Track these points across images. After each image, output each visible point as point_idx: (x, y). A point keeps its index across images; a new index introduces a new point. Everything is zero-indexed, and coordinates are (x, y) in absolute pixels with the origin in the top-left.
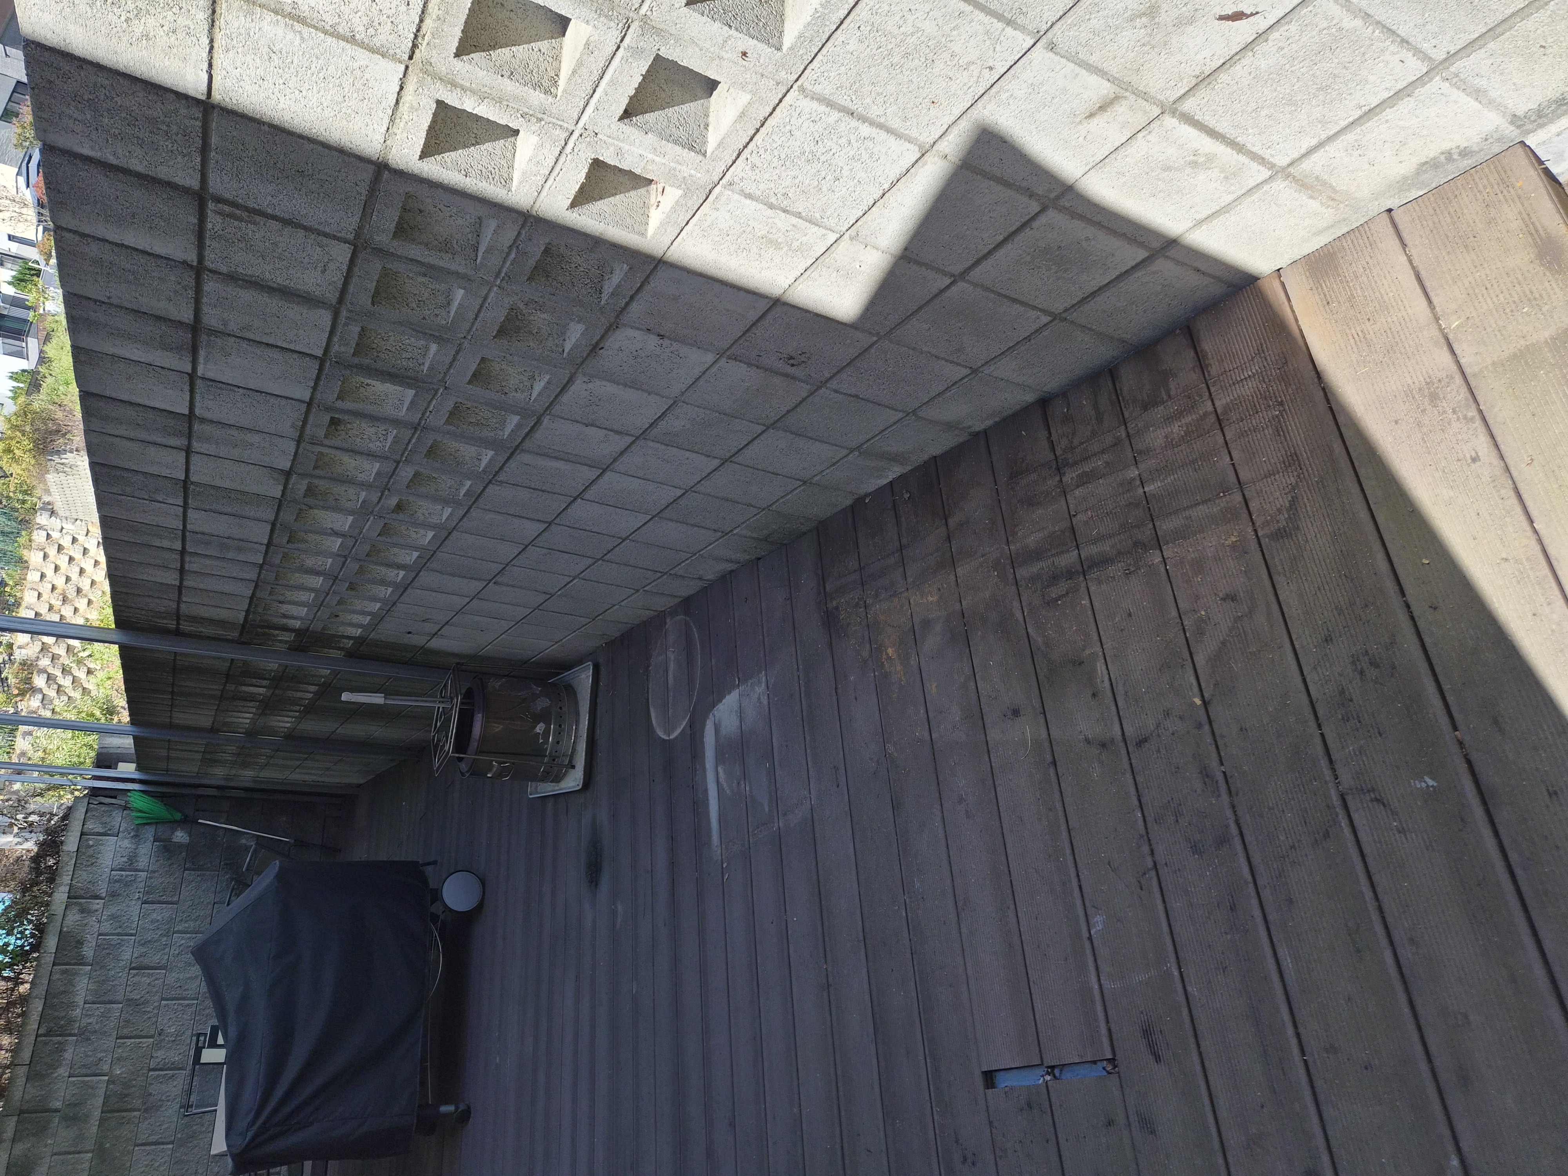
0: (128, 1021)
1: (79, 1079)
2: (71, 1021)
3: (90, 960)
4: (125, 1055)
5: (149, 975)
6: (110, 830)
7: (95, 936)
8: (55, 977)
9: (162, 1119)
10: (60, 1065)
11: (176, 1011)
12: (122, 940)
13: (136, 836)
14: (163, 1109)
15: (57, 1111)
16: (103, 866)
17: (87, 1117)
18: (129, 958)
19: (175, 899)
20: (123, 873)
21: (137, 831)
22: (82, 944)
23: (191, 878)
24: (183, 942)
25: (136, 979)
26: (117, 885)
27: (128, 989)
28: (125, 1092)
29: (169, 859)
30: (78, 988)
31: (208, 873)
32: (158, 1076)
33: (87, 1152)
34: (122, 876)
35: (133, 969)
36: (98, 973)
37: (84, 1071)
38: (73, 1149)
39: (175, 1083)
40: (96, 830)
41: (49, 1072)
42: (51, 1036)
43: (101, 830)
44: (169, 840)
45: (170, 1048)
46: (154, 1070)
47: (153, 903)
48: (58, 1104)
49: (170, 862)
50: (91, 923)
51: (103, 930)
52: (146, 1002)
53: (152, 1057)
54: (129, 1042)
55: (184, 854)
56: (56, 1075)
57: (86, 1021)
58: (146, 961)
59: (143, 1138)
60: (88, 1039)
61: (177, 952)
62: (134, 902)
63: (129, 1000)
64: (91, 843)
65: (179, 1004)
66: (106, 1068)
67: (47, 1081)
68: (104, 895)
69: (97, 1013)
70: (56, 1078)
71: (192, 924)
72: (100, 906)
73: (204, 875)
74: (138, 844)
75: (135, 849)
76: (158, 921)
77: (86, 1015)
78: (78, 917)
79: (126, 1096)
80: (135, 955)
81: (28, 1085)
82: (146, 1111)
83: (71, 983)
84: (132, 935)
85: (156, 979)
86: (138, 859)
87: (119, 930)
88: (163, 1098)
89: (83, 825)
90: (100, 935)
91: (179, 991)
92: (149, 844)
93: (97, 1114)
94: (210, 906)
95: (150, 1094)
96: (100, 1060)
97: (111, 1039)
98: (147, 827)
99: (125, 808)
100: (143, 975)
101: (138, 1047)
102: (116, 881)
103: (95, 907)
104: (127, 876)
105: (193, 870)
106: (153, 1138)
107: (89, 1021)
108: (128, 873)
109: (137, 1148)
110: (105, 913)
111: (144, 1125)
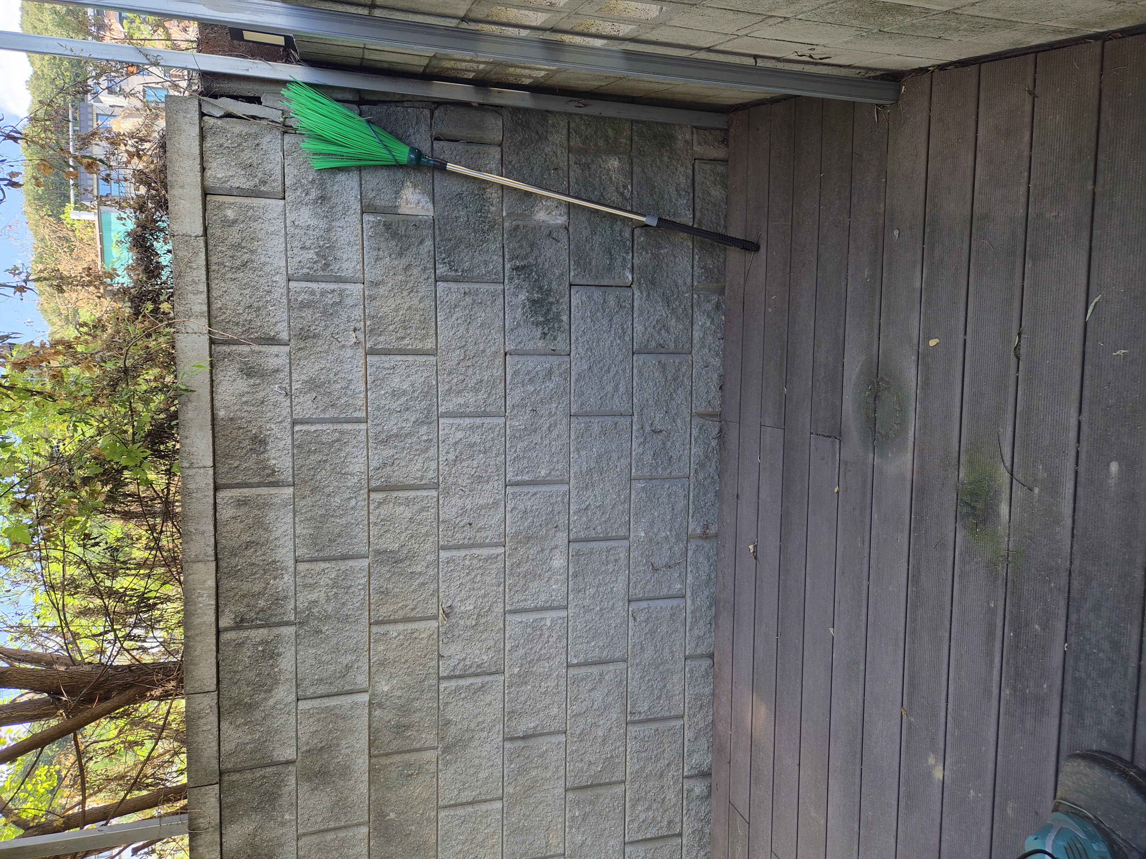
0: (385, 593)
1: (316, 703)
2: (277, 600)
3: (287, 475)
4: (391, 655)
5: (407, 502)
6: (264, 183)
7: (287, 424)
8: (226, 513)
9: (477, 761)
10: (277, 682)
11: (470, 569)
12: (342, 433)
13: (323, 198)
14: (476, 743)
15: (288, 763)
16: (267, 269)
17: (345, 772)
18: (364, 468)
19: (429, 344)
20: (314, 286)
21: (322, 186)
22: (263, 442)
23: (453, 297)
24: (460, 435)
25: (384, 511)
26: (307, 313)
27: (374, 531)
28: (405, 721)
29: (400, 255)
30: (278, 534)
31: (484, 287)
32: (458, 689)
33: (358, 825)
34: (313, 293)
35: (376, 490)
36: (309, 501)
37: (322, 689)
38: (332, 825)
39: (488, 698)
40: (235, 183)
41: (258, 698)
42: (247, 628)
43: (247, 184)
44: (393, 211)
45: (470, 639)
46: (449, 678)
47: (387, 352)
48: (289, 753)
49: (404, 262)
50: (273, 399)
51: (299, 413)
52: (412, 556)
53: (440, 656)
54: (393, 630)
55: (428, 243)
56: (271, 702)
57: (304, 598)
58: (398, 476)
59: (448, 796)
60: (318, 632)
61: (451, 457)
62: (349, 353)
63: (378, 553)
64: (230, 214)
65: (473, 557)
66: (362, 680)
67: (258, 715)
68: (284, 336)
69: (324, 581)
70: (273, 707)
71: (470, 398)
72: (282, 361)
73: (477, 293)
74: (330, 216)
75: (329, 230)
76: (404, 393)
77: (305, 586)
78: (242, 385)
79: (407, 727)
80: (374, 464)
81: (224, 725)
82: (446, 750)
83: (260, 524)
84: (358, 421)
85: (423, 509)
86: (339, 254)
87: (331, 413)
88: (473, 725)
89: (203, 169)
90: (294, 423)
91: (469, 533)
92: (353, 218)
93: (362, 763)
94: (500, 360)
95: (448, 722)
96: (348, 668)
97: (360, 628)
98: (341, 177)
99: (286, 129)
100: (397, 502)
101: (411, 637)
102: (304, 305)
103: (273, 363)
104: (323, 293)
105: (455, 280)
106: (467, 795)
107: (314, 596)
108: (323, 285)
109: (442, 814)
110: (295, 376)
111: (447, 775)
